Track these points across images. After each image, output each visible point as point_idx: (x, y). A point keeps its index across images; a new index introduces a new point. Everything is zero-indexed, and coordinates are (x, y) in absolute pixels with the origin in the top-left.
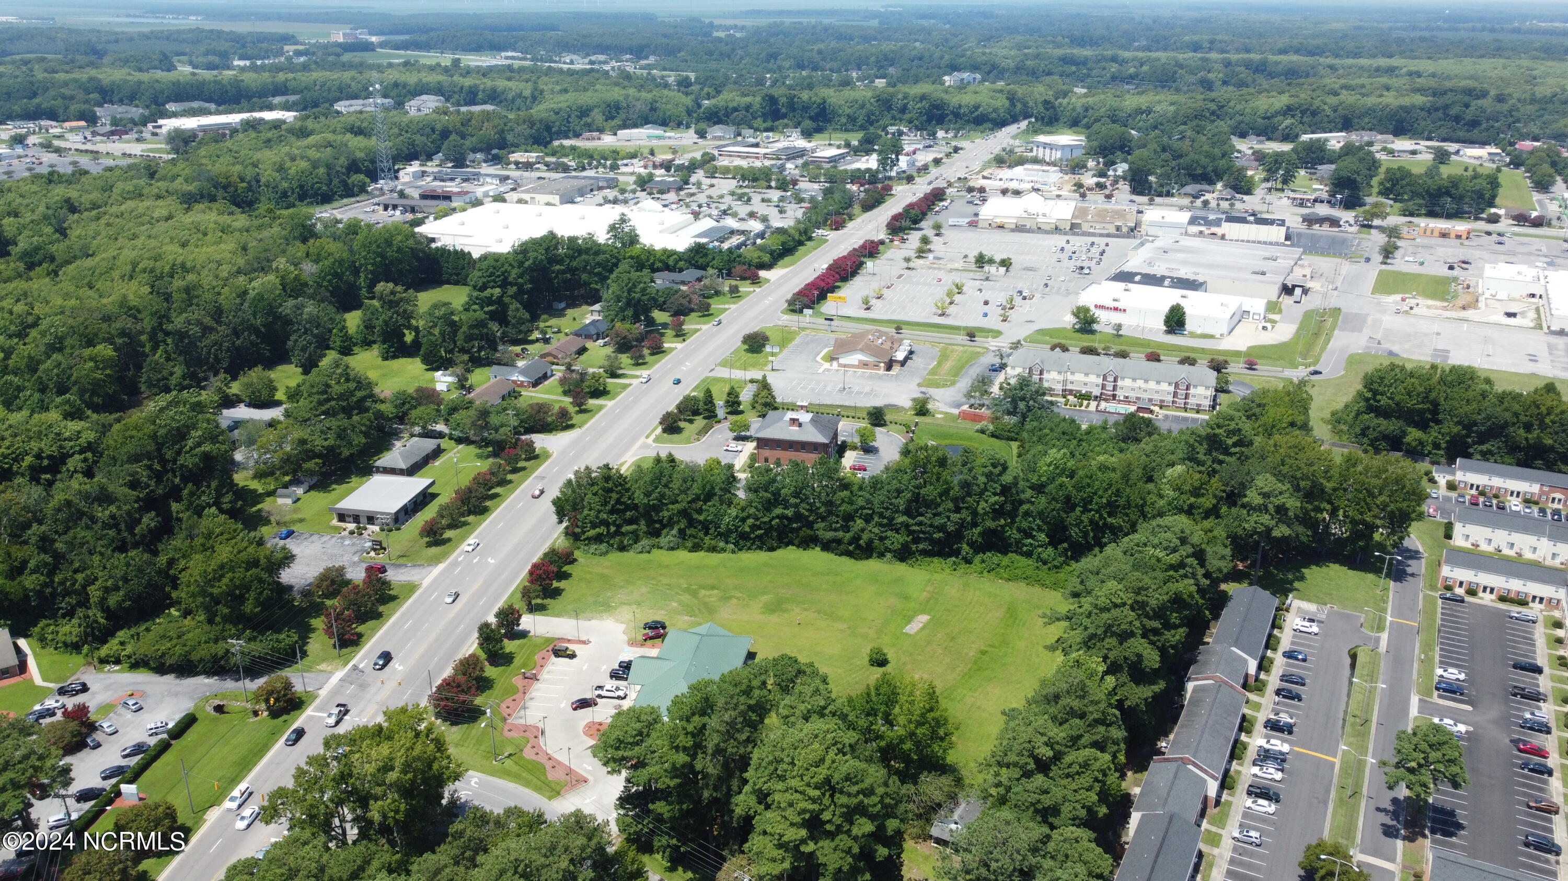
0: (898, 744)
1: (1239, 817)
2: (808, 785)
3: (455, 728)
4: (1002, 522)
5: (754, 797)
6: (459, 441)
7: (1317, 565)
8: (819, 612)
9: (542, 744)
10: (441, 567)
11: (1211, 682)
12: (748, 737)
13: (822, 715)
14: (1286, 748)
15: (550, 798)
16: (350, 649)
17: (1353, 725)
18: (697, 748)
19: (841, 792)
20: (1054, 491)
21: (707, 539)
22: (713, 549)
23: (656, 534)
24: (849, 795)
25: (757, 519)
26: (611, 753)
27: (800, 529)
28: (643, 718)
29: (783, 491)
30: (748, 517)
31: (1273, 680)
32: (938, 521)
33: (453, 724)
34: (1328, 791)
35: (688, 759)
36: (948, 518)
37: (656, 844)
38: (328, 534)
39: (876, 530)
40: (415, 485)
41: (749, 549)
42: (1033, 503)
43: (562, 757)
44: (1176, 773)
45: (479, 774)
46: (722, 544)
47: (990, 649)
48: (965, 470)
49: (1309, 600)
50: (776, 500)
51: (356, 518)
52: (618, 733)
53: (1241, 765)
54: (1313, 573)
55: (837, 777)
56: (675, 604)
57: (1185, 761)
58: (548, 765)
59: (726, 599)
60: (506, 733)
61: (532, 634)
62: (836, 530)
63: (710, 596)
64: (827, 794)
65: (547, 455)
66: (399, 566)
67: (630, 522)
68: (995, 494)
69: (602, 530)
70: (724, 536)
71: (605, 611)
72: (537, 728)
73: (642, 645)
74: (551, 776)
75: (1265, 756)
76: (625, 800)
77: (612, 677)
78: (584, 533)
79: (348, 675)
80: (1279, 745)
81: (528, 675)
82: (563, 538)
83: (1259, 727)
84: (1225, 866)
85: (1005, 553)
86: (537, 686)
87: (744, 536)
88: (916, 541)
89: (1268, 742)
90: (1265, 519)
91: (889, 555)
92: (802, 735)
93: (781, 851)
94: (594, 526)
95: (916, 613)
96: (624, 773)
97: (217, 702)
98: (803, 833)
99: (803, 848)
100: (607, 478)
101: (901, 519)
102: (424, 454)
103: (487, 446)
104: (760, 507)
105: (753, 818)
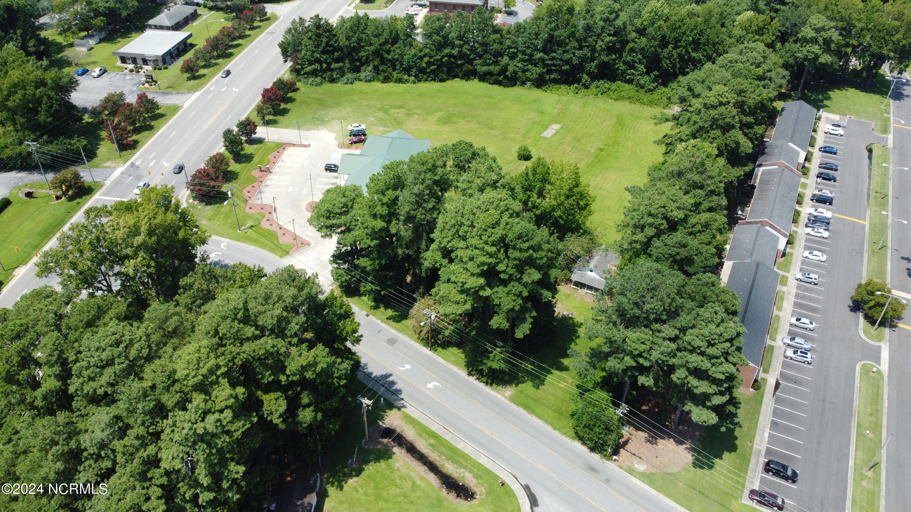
0: (550, 213)
1: (799, 264)
2: (486, 243)
3: (209, 207)
4: (614, 56)
5: (439, 253)
6: (211, 8)
7: (839, 89)
8: (479, 123)
9: (275, 218)
10: (198, 94)
11: (776, 167)
12: (434, 206)
13: (496, 188)
14: (829, 214)
15: (281, 257)
16: (129, 151)
17: (876, 198)
18: (391, 217)
19: (514, 248)
20: (653, 32)
21: (395, 74)
22: (399, 81)
23: (357, 70)
24: (521, 250)
25: (431, 57)
26: (323, 221)
27: (463, 65)
28: (348, 193)
29: (450, 36)
30: (425, 56)
31: (814, 168)
32: (566, 56)
33: (208, 203)
34: (862, 245)
35: (384, 224)
36: (574, 54)
37: (362, 289)
38: (114, 72)
39: (520, 65)
40: (179, 36)
41: (426, 80)
42: (636, 43)
43: (290, 227)
44: (758, 232)
45: (227, 240)
46: (406, 77)
47: (607, 147)
48: (588, 16)
49: (834, 113)
50: (445, 42)
51: (134, 60)
52: (327, 206)
53: (797, 227)
54: (837, 95)
55: (511, 236)
56: (372, 119)
57: (763, 224)
58: (280, 232)
59: (410, 114)
60: (247, 210)
61: (266, 140)
62: (489, 65)
63: (398, 113)
64: (502, 250)
65: (276, 18)
66: (167, 94)
67: (337, 61)
68: (610, 35)
69: (316, 66)
70: (407, 70)
71: (321, 124)
72: (271, 206)
73: (349, 147)
74: (283, 240)
75: (814, 221)
76: (338, 257)
77: (326, 170)
78: (303, 68)
79: (127, 170)
80: (825, 212)
81: (263, 169)
82: (288, 73)
83: (807, 200)
84: (792, 299)
85: (613, 80)
86: (271, 176)
87: (422, 71)
88: (549, 72)
89: (816, 210)
90: (816, 49)
91: (529, 84)
92: (479, 203)
93: (463, 296)
94: (310, 64)
95: (550, 123)
96: (335, 238)
97: (27, 190)
98: (482, 281)
99: (481, 293)
100: (318, 27)
101: (539, 55)
102: (184, 16)
103: (232, 12)
104: (433, 47)
105: (439, 269)
